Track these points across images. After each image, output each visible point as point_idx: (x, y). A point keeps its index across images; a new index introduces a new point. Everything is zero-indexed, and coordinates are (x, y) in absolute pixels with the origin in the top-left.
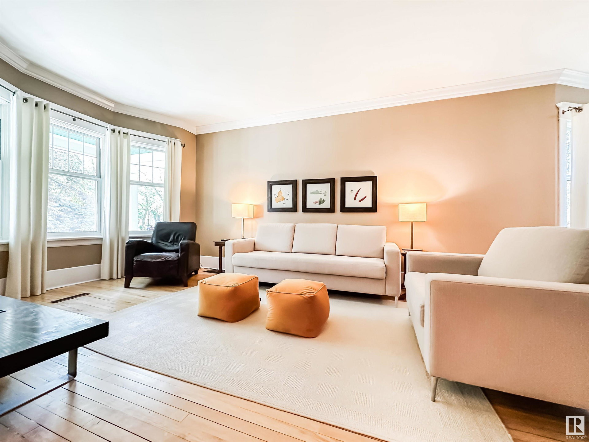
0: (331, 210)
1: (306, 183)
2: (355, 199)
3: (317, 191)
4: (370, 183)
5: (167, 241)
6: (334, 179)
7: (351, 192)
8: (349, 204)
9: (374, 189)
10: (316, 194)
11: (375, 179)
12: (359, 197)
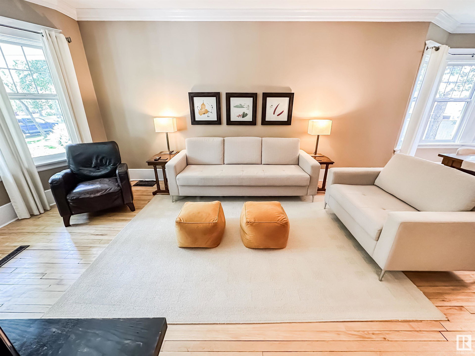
0: (253, 123)
1: (229, 96)
2: (274, 114)
3: (241, 104)
4: (287, 99)
5: (90, 167)
6: (257, 93)
7: (271, 107)
8: (269, 118)
9: (291, 104)
10: (240, 107)
11: (292, 96)
12: (277, 112)
